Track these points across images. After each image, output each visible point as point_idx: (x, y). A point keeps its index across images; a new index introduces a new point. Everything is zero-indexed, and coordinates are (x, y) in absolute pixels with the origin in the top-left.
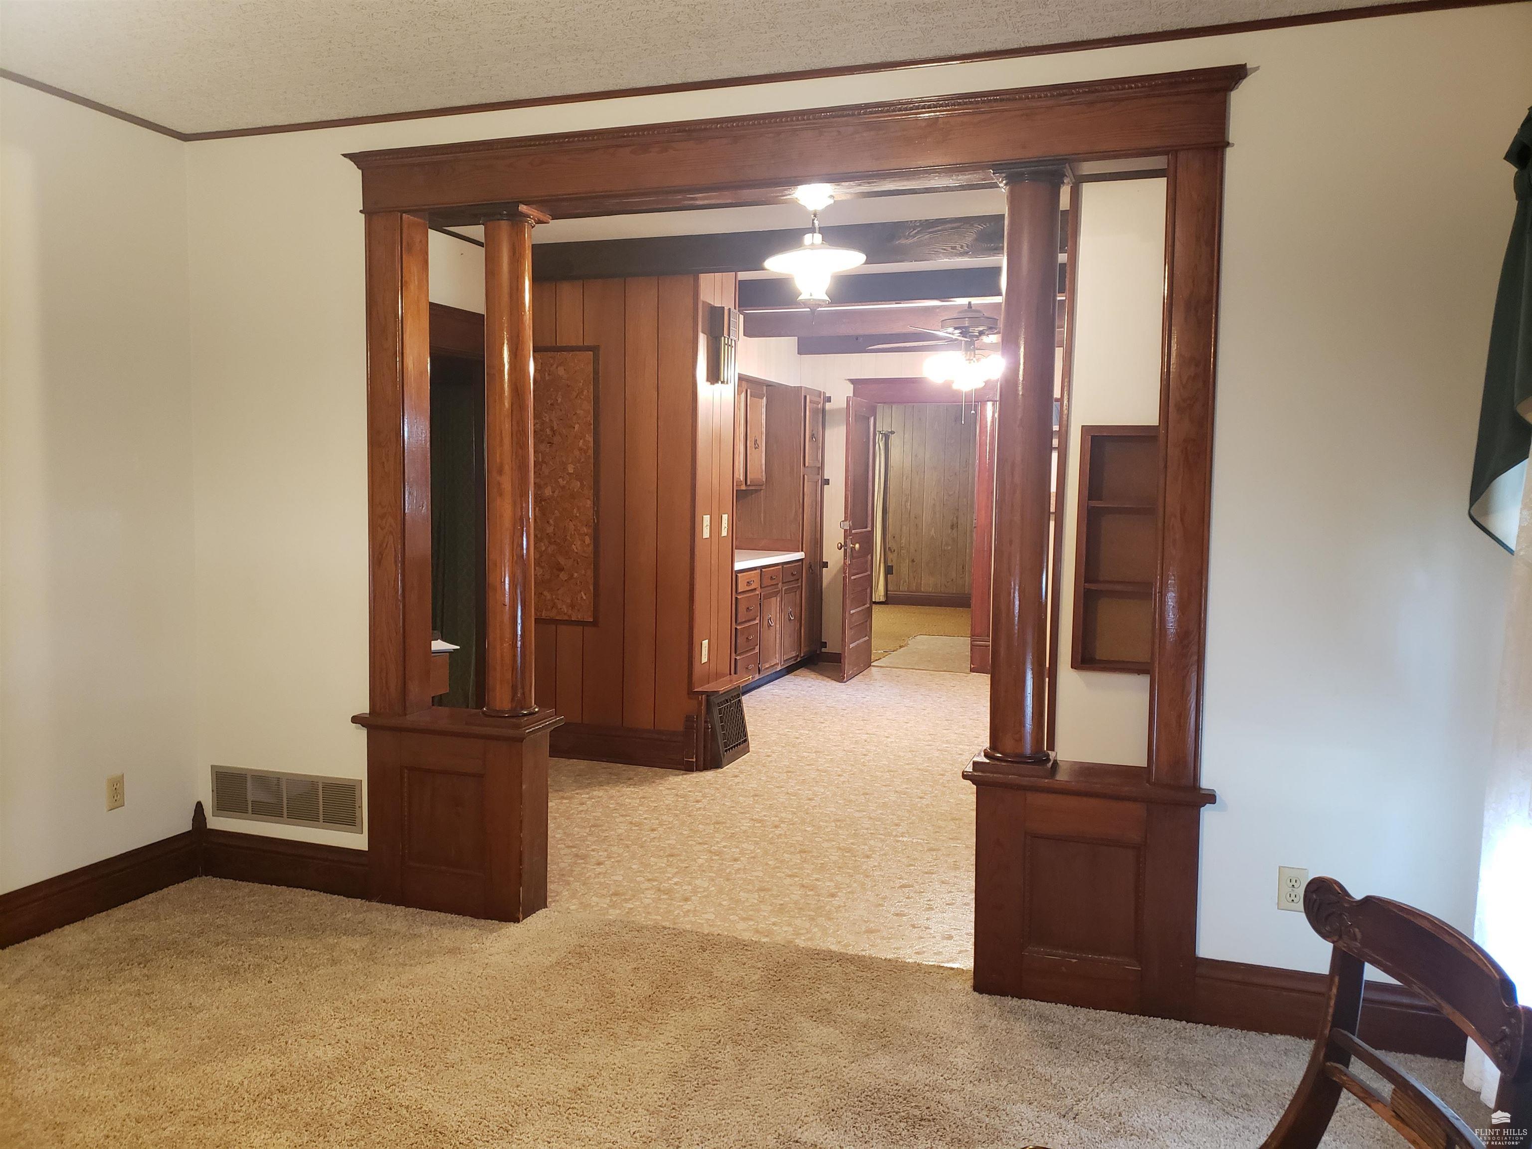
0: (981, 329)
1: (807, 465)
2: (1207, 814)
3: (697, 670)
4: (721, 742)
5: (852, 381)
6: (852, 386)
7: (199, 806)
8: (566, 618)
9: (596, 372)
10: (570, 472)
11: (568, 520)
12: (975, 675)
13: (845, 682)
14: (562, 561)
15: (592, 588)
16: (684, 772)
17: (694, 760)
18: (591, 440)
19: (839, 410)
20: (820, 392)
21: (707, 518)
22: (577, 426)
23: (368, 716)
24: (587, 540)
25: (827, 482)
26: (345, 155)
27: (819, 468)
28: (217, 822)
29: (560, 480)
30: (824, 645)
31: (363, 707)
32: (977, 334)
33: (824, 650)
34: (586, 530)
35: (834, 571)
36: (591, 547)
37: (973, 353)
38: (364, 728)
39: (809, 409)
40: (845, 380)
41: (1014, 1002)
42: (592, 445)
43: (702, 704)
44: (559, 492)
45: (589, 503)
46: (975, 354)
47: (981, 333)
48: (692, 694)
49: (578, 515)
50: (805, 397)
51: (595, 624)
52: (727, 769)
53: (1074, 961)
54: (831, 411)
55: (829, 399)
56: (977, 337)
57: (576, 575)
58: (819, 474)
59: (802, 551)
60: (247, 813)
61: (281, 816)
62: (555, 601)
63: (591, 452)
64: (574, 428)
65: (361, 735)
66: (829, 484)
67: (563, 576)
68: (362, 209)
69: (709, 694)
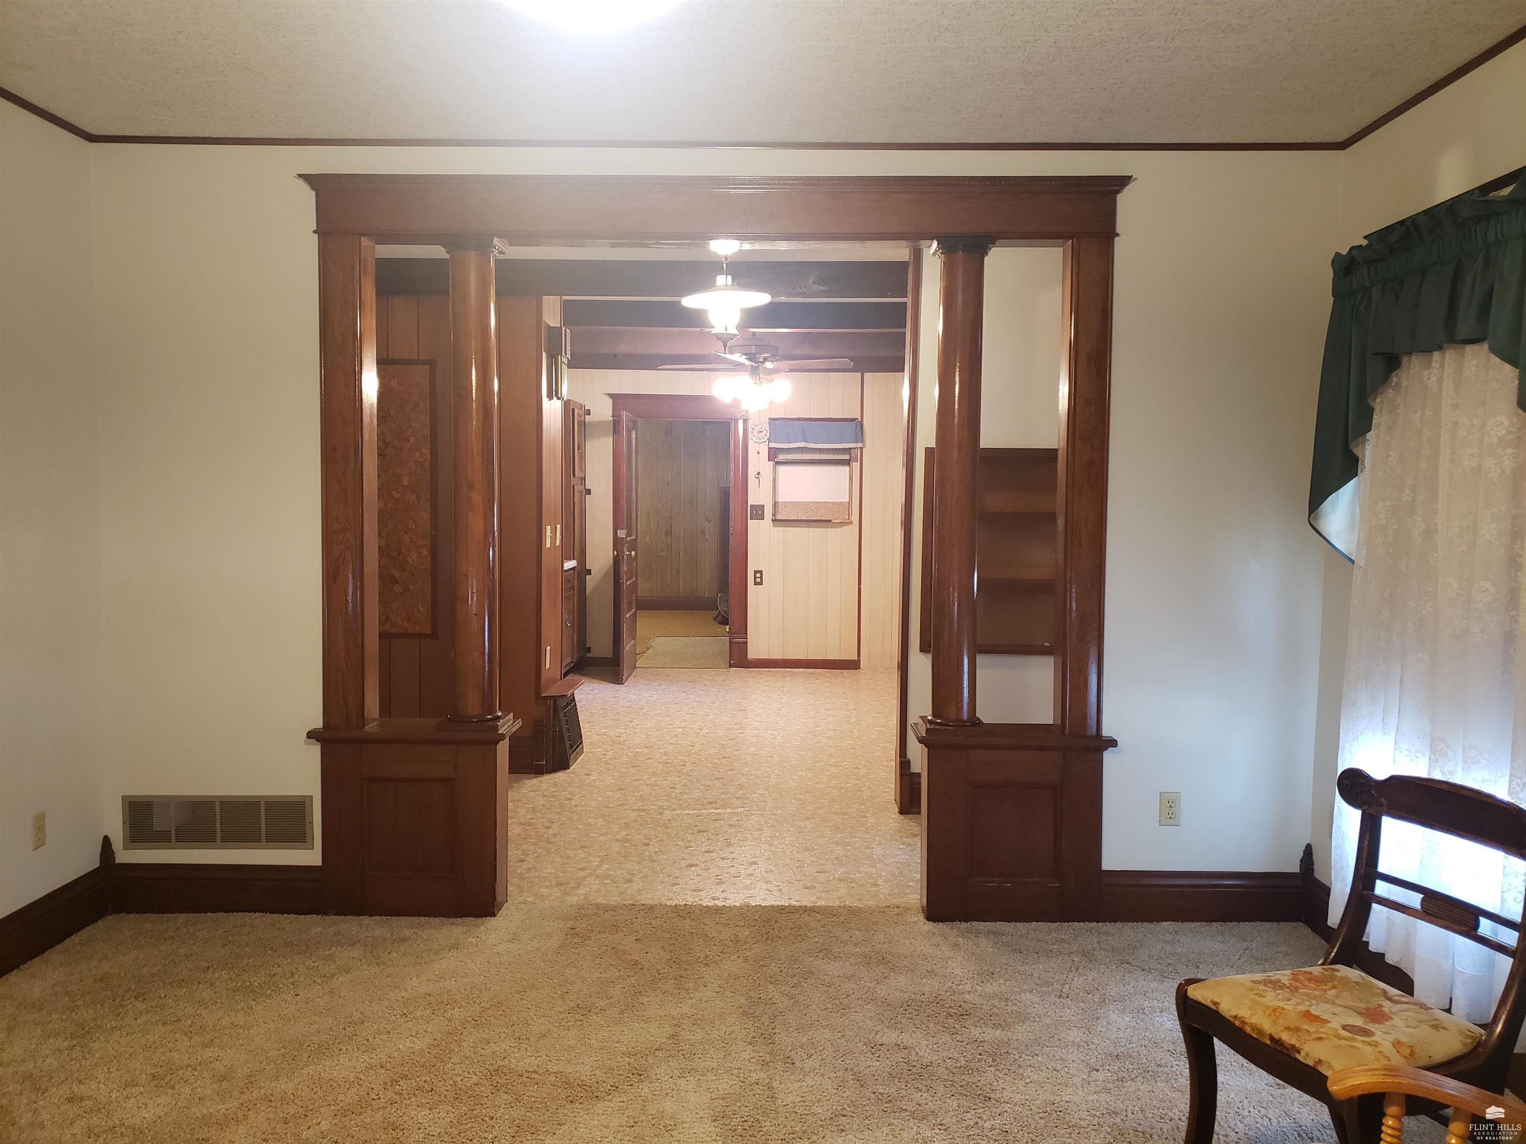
0: (766, 355)
1: (576, 476)
2: (1109, 757)
3: (544, 676)
4: (567, 744)
5: (611, 396)
6: (611, 400)
7: (106, 841)
8: (401, 631)
9: (433, 386)
10: (405, 484)
11: (403, 532)
12: (735, 670)
13: (623, 684)
14: (396, 573)
15: (429, 599)
16: (533, 775)
17: (544, 763)
18: (428, 452)
19: (601, 424)
20: (582, 405)
21: (548, 527)
22: (412, 439)
23: (321, 730)
24: (425, 552)
25: (588, 492)
26: (300, 176)
27: (582, 478)
28: (125, 856)
29: (394, 492)
30: (589, 650)
31: (318, 722)
32: (762, 360)
33: (588, 655)
34: (422, 542)
35: (599, 578)
36: (429, 560)
37: (758, 377)
38: (318, 743)
39: (577, 421)
40: (605, 394)
41: (964, 925)
42: (429, 456)
43: (550, 708)
44: (392, 505)
45: (426, 515)
46: (760, 378)
47: (765, 359)
48: (539, 698)
49: (413, 527)
50: (573, 410)
51: (434, 635)
52: (573, 769)
53: (1008, 885)
54: (590, 423)
55: (588, 412)
56: (761, 362)
57: (412, 587)
58: (582, 485)
59: (574, 559)
60: (171, 842)
61: (214, 840)
62: (389, 614)
63: (427, 465)
64: (409, 440)
65: (315, 751)
66: (590, 494)
67: (398, 589)
68: (315, 229)
69: (555, 698)
